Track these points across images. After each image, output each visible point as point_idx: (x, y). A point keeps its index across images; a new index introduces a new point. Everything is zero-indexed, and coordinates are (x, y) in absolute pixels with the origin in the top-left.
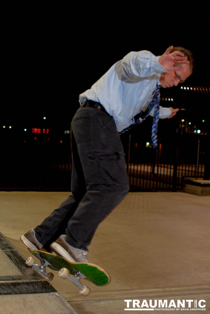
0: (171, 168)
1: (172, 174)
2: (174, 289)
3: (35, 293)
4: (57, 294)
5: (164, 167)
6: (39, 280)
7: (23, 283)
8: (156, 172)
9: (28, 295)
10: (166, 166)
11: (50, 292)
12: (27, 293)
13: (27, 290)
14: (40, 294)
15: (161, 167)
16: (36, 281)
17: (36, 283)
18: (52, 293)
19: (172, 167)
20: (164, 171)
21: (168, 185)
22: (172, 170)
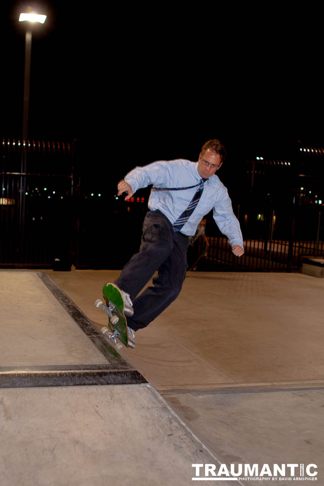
0: (285, 245)
1: (287, 252)
2: (284, 383)
3: (123, 384)
4: (148, 386)
5: (278, 243)
6: (128, 370)
7: (111, 373)
8: (268, 249)
9: (115, 386)
10: (280, 242)
11: (140, 383)
12: (115, 384)
13: (114, 381)
14: (129, 386)
15: (274, 243)
16: (125, 370)
17: (125, 373)
18: (142, 385)
19: (288, 244)
20: (277, 248)
21: (282, 265)
22: (287, 247)
